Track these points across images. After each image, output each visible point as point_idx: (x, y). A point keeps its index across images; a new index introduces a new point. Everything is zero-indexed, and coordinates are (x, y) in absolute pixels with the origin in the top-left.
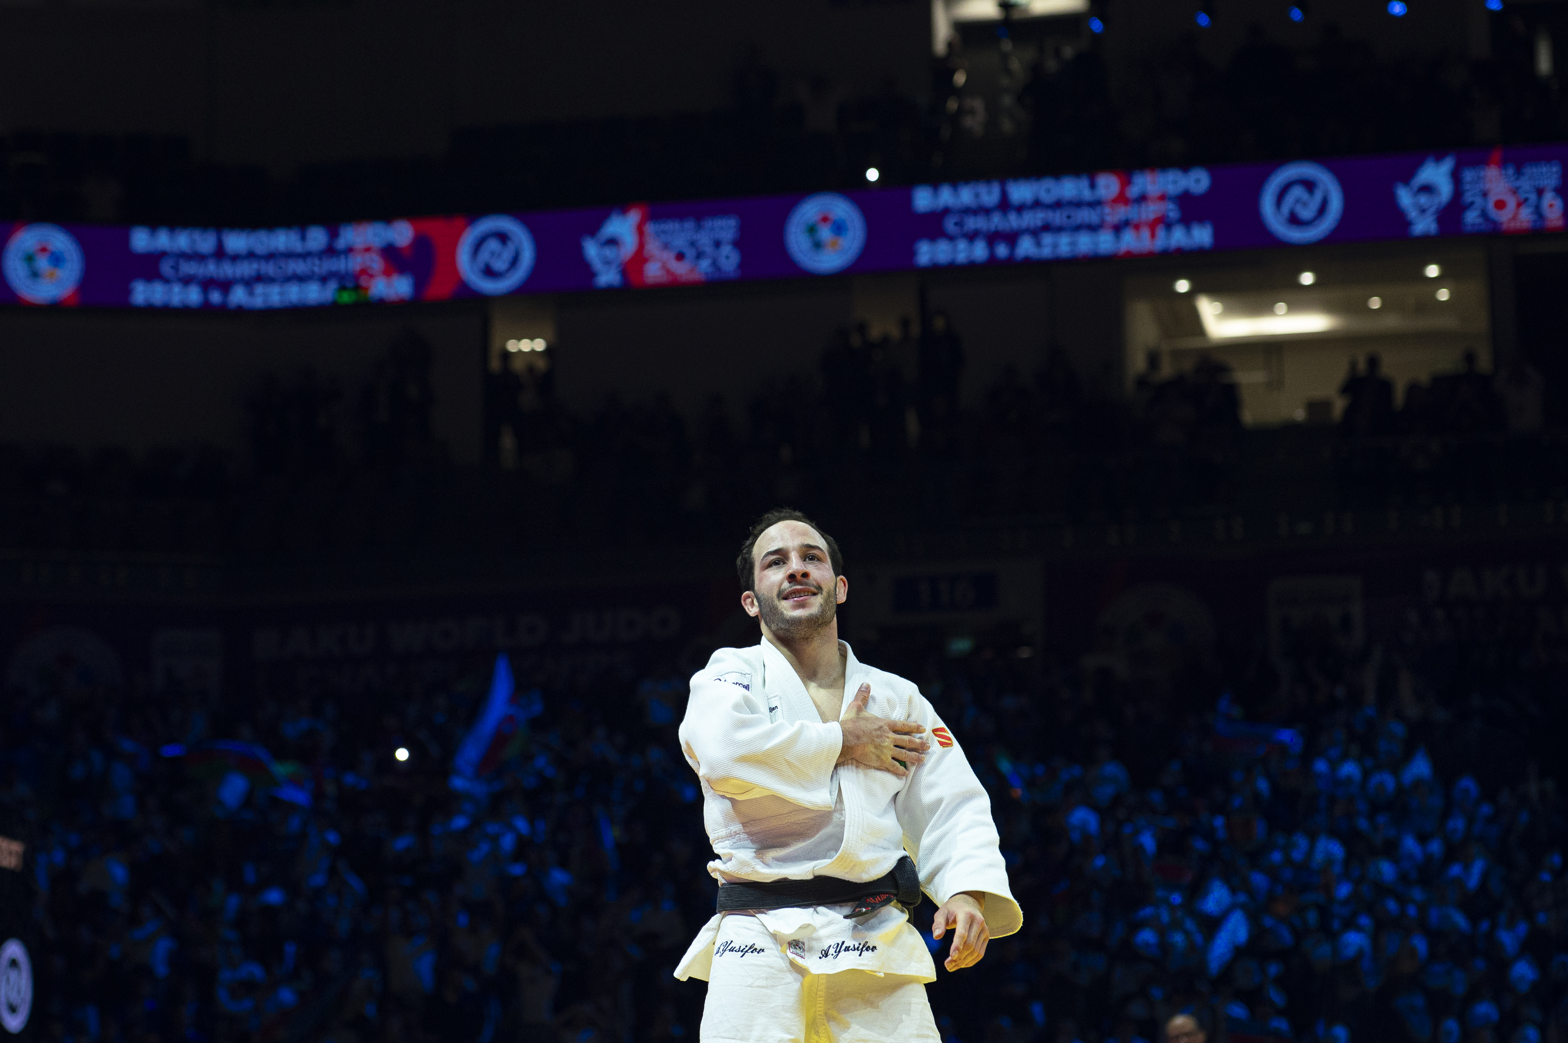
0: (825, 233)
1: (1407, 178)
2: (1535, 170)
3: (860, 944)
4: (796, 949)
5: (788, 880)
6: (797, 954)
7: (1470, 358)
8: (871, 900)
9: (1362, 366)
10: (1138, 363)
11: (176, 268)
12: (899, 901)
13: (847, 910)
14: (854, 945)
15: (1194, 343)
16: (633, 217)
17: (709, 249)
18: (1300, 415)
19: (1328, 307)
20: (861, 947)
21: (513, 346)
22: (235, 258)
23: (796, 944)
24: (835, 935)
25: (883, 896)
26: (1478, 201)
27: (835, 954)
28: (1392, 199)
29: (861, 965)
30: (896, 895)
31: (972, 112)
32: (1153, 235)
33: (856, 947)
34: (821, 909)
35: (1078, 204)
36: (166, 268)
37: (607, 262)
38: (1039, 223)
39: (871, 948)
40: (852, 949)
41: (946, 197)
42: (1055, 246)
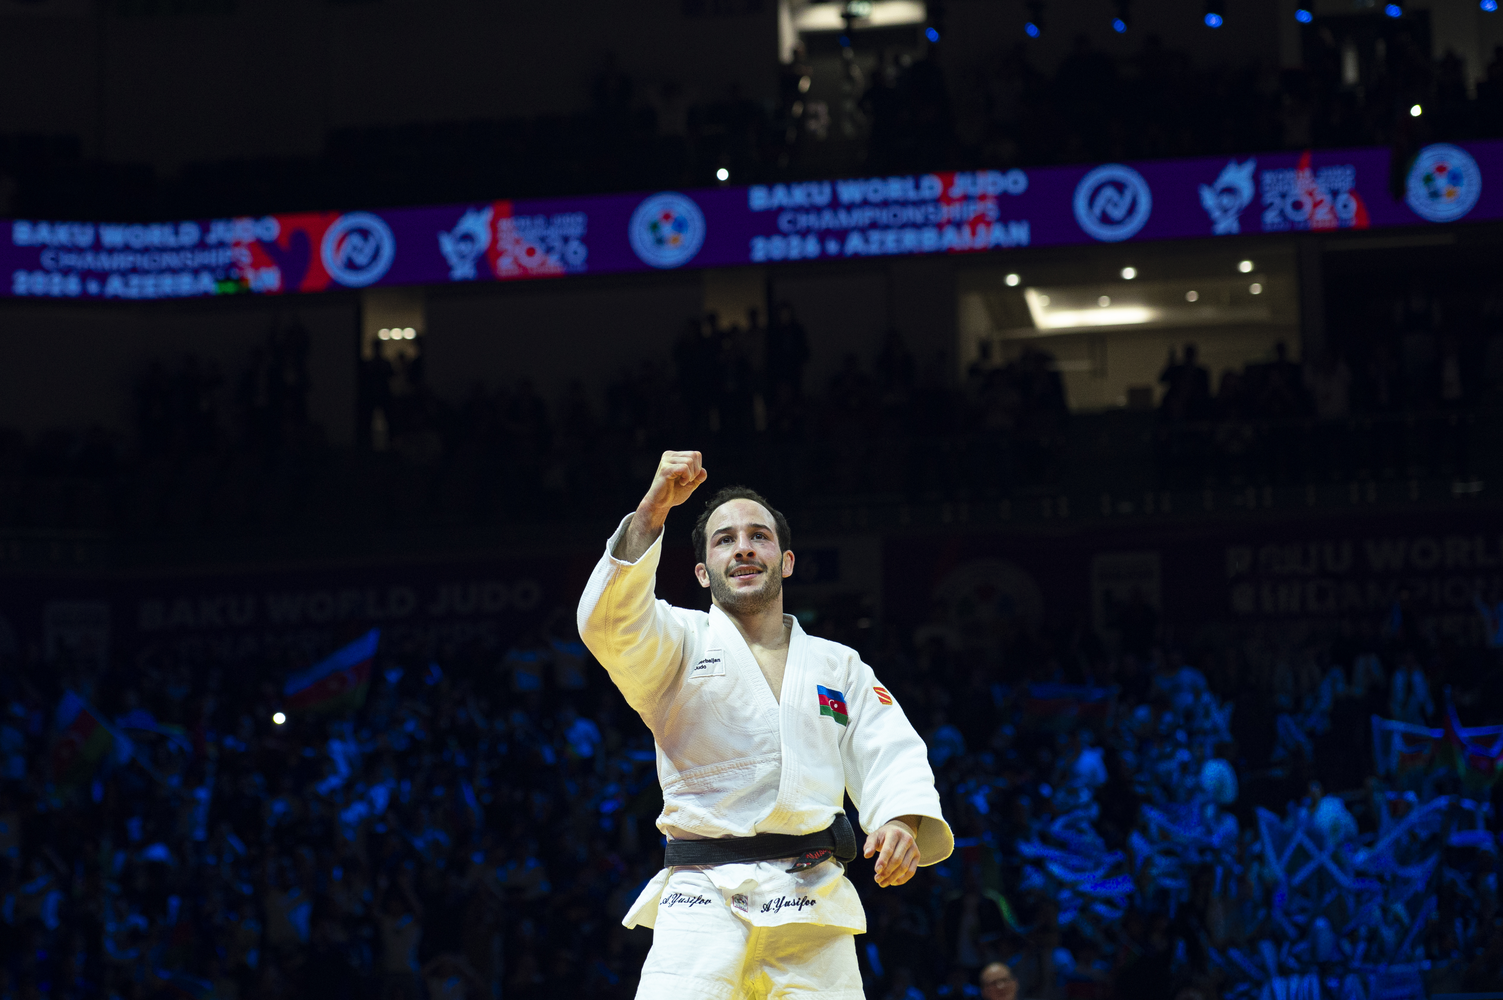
0: (667, 230)
1: (1210, 180)
2: (1330, 173)
3: (799, 899)
4: (740, 903)
5: (732, 838)
6: (740, 908)
7: (1281, 348)
8: (810, 856)
9: (1180, 354)
10: (970, 352)
11: (56, 260)
12: (835, 856)
13: (788, 866)
14: (794, 900)
15: (1022, 333)
16: (487, 216)
17: (557, 244)
18: (1121, 400)
19: (1149, 300)
20: (800, 901)
21: (384, 335)
22: (112, 251)
23: (739, 899)
24: (776, 891)
25: (821, 852)
26: (1277, 201)
27: (776, 909)
28: (1197, 200)
29: (800, 919)
30: (833, 851)
31: (816, 116)
32: (974, 233)
33: (796, 902)
34: (764, 864)
35: (904, 203)
36: (46, 259)
37: (462, 257)
38: (867, 221)
39: (810, 902)
40: (792, 904)
41: (780, 196)
42: (882, 243)
